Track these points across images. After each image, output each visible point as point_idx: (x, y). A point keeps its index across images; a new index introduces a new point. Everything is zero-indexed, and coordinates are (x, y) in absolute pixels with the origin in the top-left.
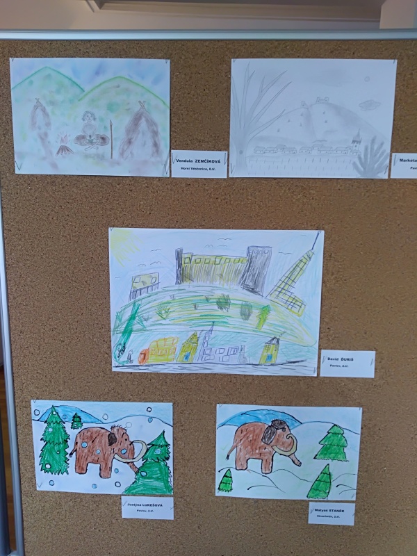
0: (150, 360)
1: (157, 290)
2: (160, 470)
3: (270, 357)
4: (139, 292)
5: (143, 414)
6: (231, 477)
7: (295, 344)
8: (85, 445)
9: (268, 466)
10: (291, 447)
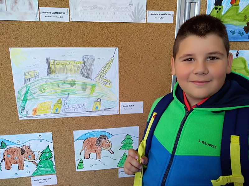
0: (38, 113)
1: (38, 79)
2: (48, 163)
3: (97, 108)
4: (28, 80)
5: (37, 139)
6: (83, 162)
7: (108, 101)
8: (9, 156)
9: (99, 156)
10: (109, 146)
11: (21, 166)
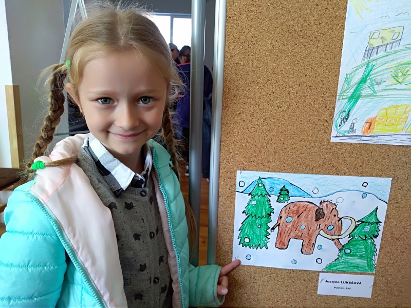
0: (376, 130)
1: (397, 48)
2: (366, 248)
4: (375, 50)
5: (358, 189)
8: (289, 219)
11: (308, 247)
